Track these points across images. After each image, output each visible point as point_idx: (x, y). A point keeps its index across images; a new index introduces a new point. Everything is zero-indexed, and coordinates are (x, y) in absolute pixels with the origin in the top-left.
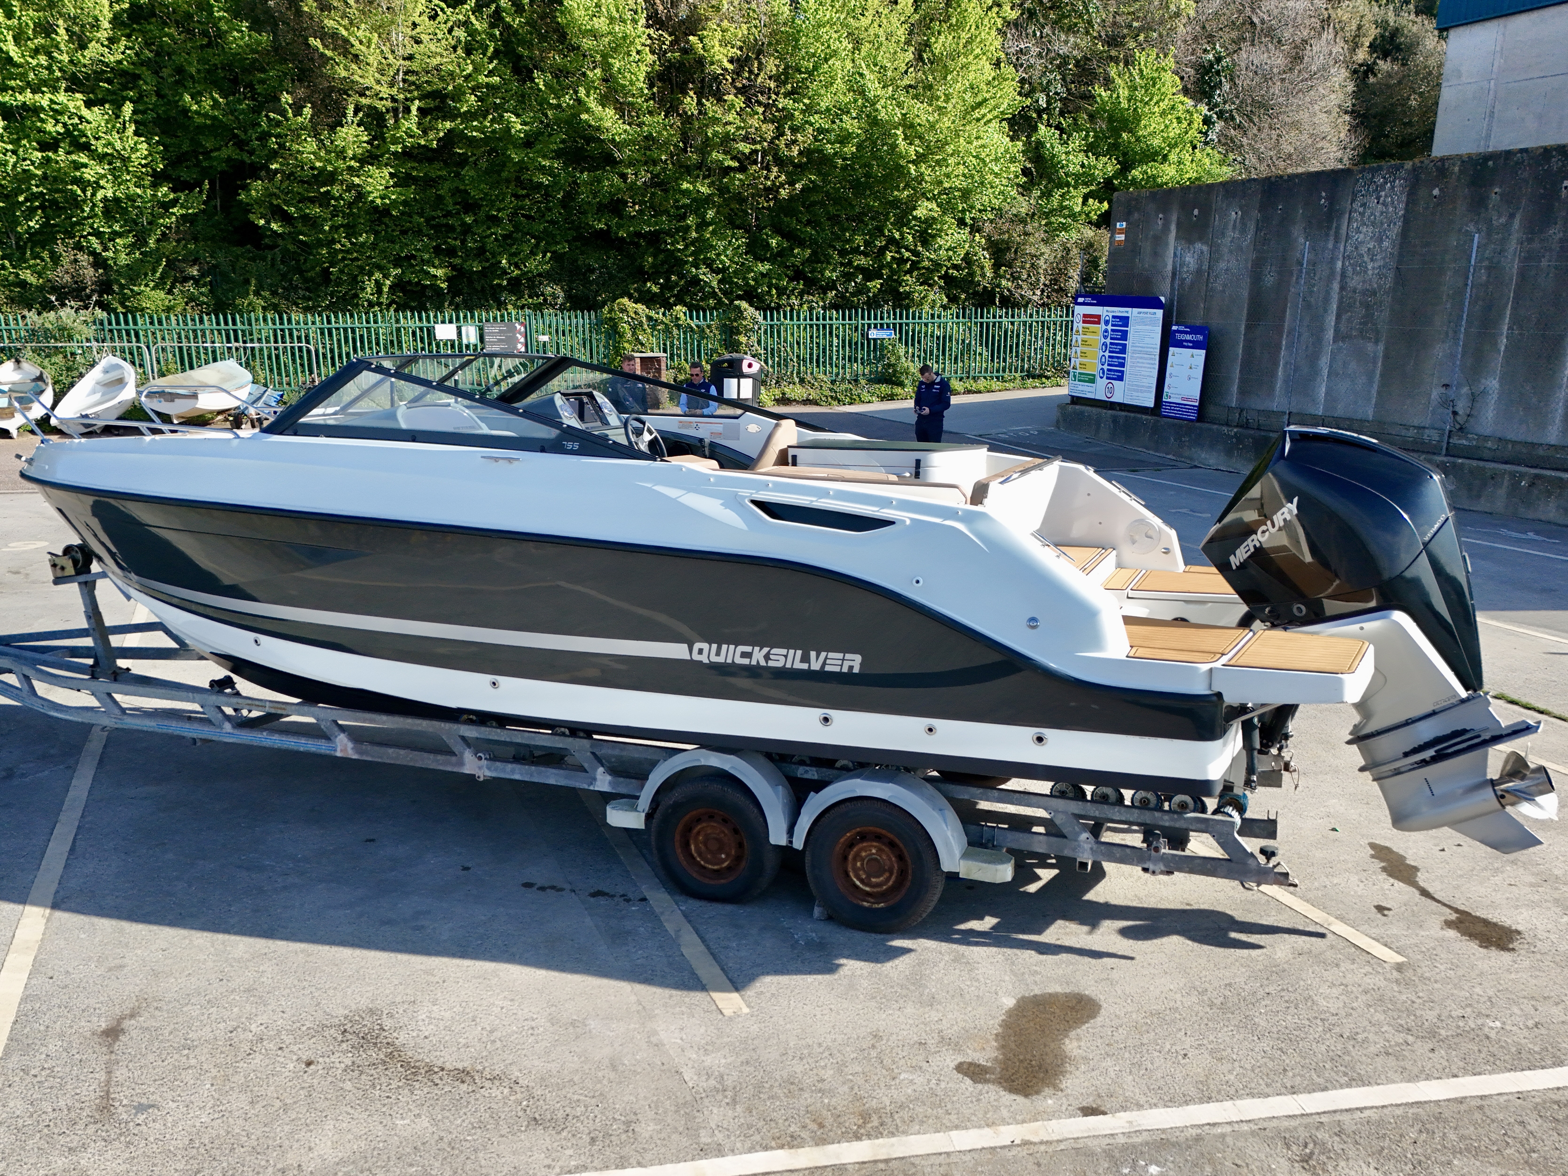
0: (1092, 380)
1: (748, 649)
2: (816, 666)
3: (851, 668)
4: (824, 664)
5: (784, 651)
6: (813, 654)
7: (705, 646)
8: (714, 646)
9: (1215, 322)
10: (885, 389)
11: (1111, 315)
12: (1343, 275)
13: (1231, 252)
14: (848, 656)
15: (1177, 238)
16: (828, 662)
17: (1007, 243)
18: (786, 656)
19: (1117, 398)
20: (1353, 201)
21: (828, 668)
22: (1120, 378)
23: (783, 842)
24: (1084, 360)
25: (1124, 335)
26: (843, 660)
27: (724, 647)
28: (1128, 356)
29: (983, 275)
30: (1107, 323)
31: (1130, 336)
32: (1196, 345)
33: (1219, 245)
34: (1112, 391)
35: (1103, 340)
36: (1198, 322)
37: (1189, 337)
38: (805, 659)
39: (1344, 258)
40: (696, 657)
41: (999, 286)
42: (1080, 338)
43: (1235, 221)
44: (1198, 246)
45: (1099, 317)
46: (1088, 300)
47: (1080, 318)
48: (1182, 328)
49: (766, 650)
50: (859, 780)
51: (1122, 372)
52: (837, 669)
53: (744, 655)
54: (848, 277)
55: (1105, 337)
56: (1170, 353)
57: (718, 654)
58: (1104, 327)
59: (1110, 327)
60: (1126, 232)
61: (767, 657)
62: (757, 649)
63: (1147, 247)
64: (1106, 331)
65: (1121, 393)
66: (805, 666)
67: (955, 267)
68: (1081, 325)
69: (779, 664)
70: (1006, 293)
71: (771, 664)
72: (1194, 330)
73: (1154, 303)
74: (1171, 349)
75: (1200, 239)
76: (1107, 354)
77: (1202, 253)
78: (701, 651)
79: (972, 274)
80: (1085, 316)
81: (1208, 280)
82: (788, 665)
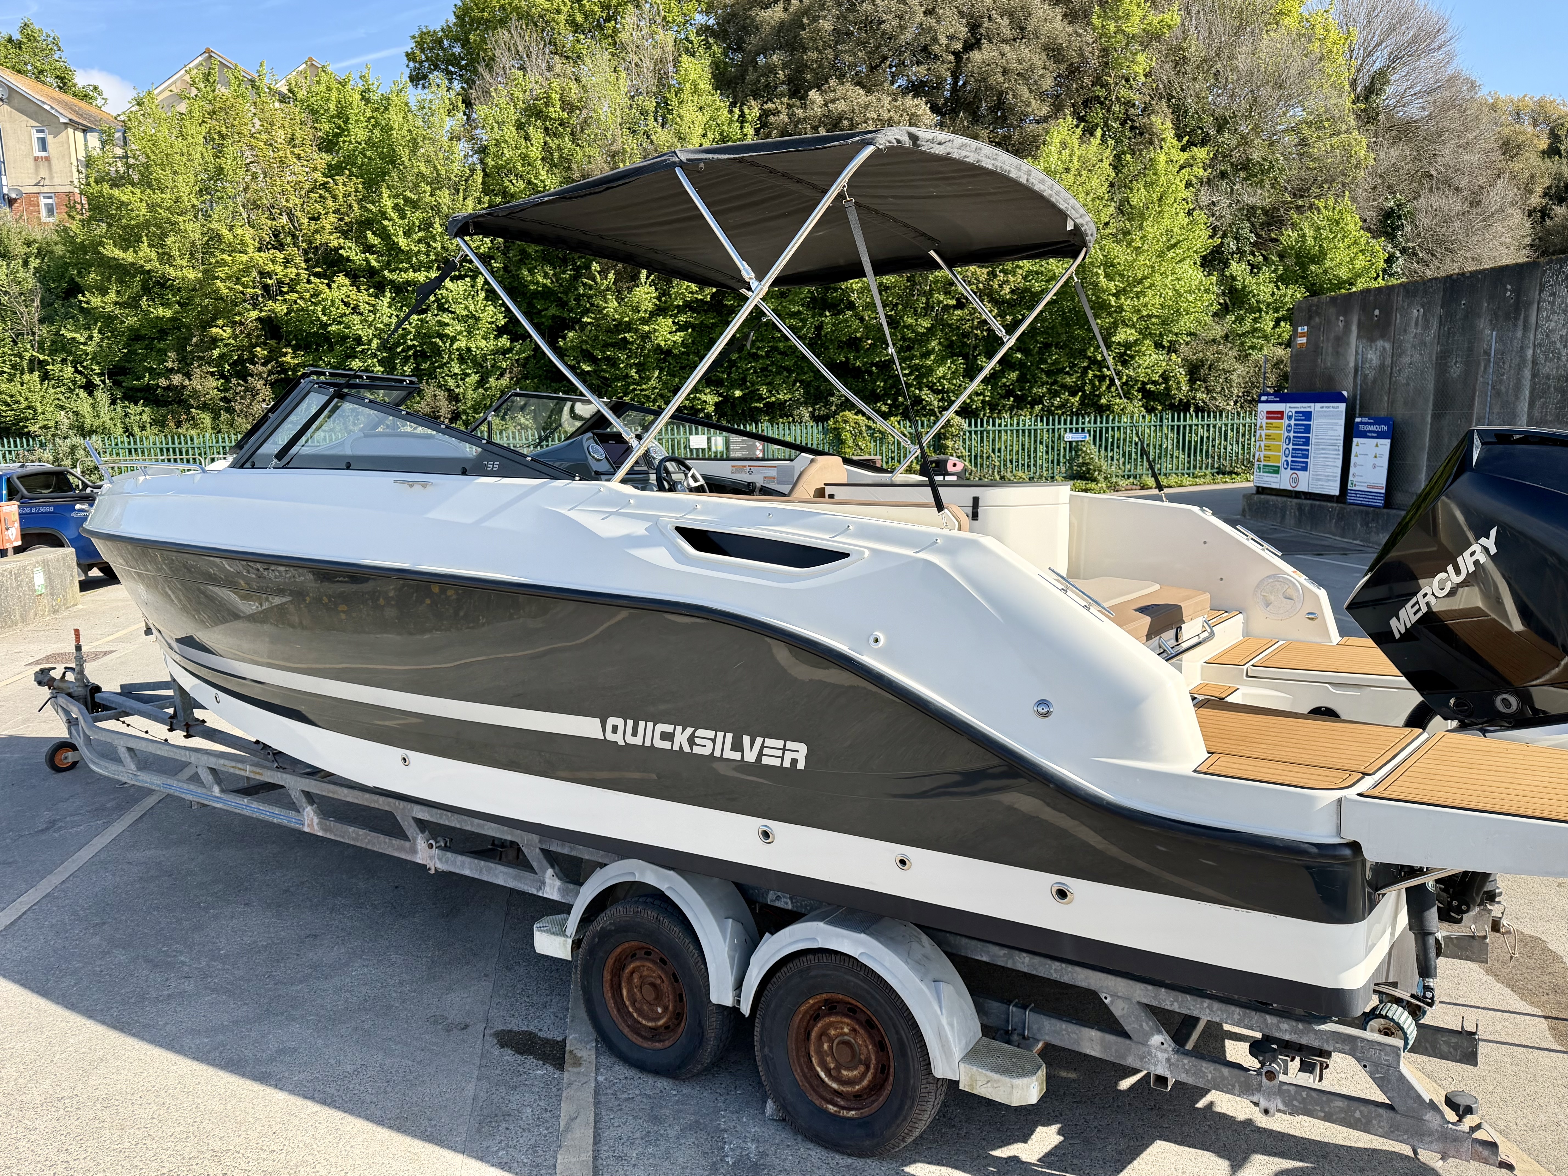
0: (1277, 471)
1: (669, 728)
2: (750, 756)
3: (794, 762)
4: (760, 754)
5: (711, 734)
6: (746, 739)
7: (619, 722)
8: (630, 723)
9: (1401, 412)
10: (1081, 484)
11: (1294, 410)
12: (1535, 362)
13: (1414, 346)
14: (790, 745)
15: (1359, 337)
16: (766, 751)
17: (1202, 361)
18: (714, 741)
19: (1302, 487)
20: (1541, 291)
21: (765, 761)
22: (1305, 469)
23: (729, 1002)
24: (1268, 453)
25: (1308, 429)
26: (784, 749)
27: (642, 724)
28: (1311, 448)
29: (1179, 389)
30: (1290, 418)
31: (1314, 429)
32: (1380, 435)
33: (1401, 342)
34: (1296, 481)
35: (1286, 434)
36: (1383, 414)
37: (1373, 428)
38: (737, 746)
39: (1535, 346)
40: (610, 737)
41: (1194, 398)
42: (1263, 433)
43: (1417, 318)
44: (1380, 343)
45: (1282, 413)
46: (1271, 398)
47: (1265, 415)
48: (1365, 420)
49: (690, 730)
50: (821, 924)
51: (1307, 463)
52: (776, 762)
53: (668, 737)
54: (1056, 394)
55: (1289, 431)
56: (1354, 444)
57: (635, 733)
58: (1287, 422)
59: (1293, 422)
60: (1308, 335)
61: (691, 741)
62: (679, 729)
63: (1328, 347)
64: (1289, 425)
65: (1305, 483)
66: (737, 756)
67: (1154, 383)
68: (1265, 421)
69: (707, 751)
70: (1201, 404)
71: (697, 750)
72: (1378, 421)
73: (1337, 398)
74: (1355, 440)
75: (1383, 336)
76: (1291, 447)
77: (1384, 349)
78: (615, 729)
79: (1168, 389)
80: (1268, 412)
81: (1391, 373)
82: (717, 754)
